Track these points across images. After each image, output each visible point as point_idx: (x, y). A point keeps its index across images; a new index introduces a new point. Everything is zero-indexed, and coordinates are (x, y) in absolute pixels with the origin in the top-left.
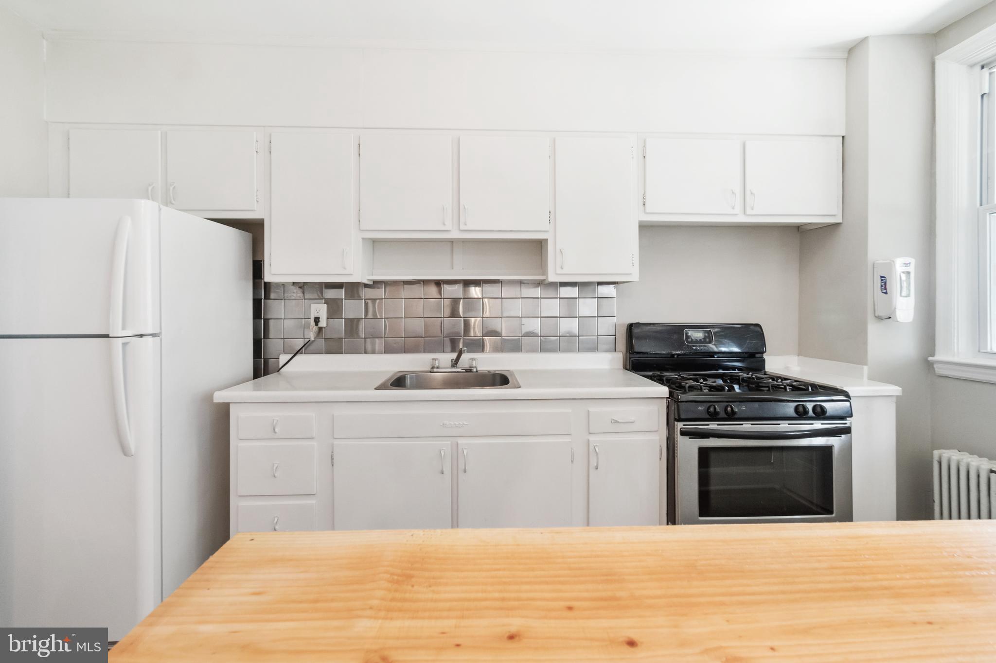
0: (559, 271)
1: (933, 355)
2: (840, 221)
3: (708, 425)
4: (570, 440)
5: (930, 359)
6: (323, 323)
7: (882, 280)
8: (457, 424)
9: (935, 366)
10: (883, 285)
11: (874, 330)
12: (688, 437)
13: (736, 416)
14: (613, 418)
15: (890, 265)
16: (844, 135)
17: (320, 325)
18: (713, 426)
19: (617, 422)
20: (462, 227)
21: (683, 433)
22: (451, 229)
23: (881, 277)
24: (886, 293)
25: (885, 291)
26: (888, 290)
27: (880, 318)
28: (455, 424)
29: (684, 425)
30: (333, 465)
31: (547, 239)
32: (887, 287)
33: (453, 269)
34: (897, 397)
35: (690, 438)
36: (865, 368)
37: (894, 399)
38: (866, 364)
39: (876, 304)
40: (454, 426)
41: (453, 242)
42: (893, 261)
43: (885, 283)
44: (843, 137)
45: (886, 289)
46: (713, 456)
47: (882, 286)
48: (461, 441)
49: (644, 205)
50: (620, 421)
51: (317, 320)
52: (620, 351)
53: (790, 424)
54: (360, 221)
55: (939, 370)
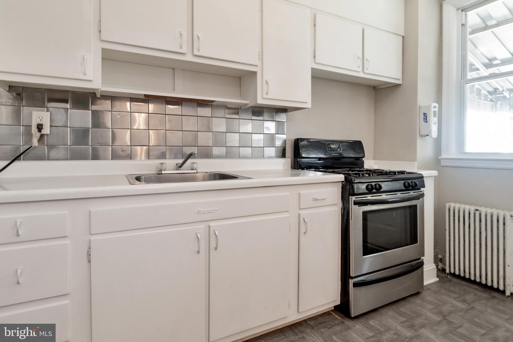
0: (265, 96)
1: (440, 156)
2: (401, 83)
3: (367, 197)
4: (289, 215)
5: (439, 157)
6: (46, 130)
7: (424, 115)
8: (210, 210)
9: (441, 161)
10: (425, 117)
11: (419, 141)
12: (357, 206)
13: (382, 190)
14: (314, 197)
15: (429, 107)
16: (403, 35)
17: (43, 132)
18: (369, 197)
19: (317, 200)
20: (196, 53)
21: (356, 203)
22: (186, 52)
23: (424, 113)
24: (427, 122)
25: (426, 121)
26: (428, 120)
27: (422, 136)
28: (208, 210)
29: (356, 198)
30: (89, 261)
31: (257, 72)
32: (428, 119)
33: (175, 91)
34: (435, 177)
35: (358, 206)
36: (416, 162)
37: (433, 178)
38: (416, 161)
39: (421, 128)
40: (207, 212)
41: (174, 69)
42: (431, 105)
43: (426, 117)
44: (403, 37)
45: (426, 120)
46: (369, 216)
47: (424, 118)
48: (212, 224)
49: (314, 57)
50: (319, 199)
51: (40, 127)
52: (289, 158)
53: (401, 194)
54: (100, 31)
55: (443, 163)
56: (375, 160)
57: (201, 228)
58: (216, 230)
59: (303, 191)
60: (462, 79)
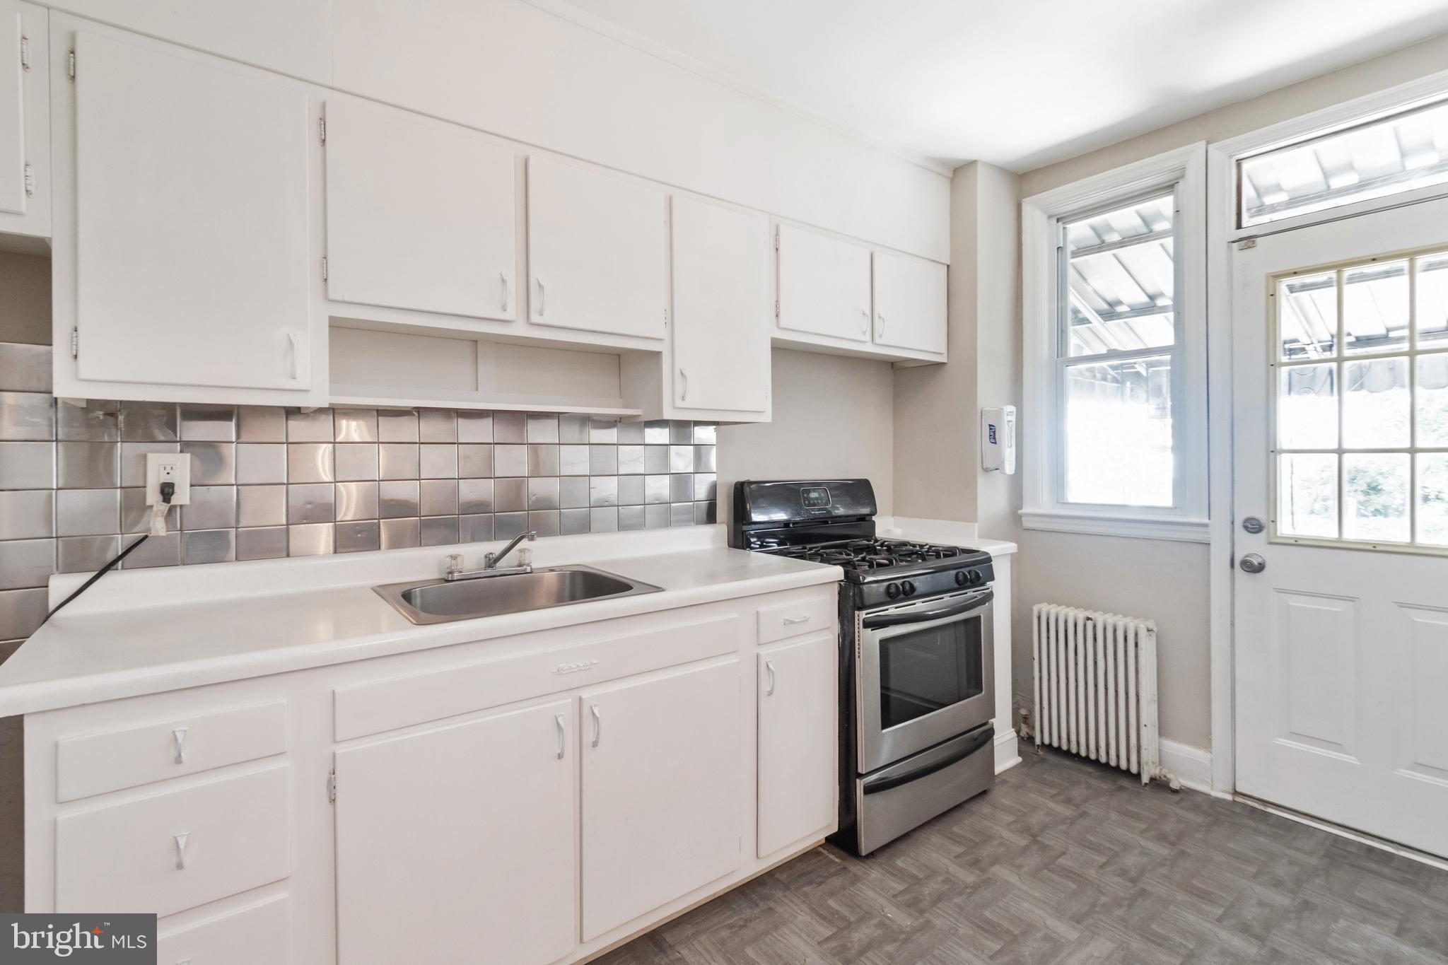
0: (679, 403)
1: (1021, 508)
2: (946, 361)
3: (887, 610)
4: (738, 660)
5: (1020, 512)
6: (182, 496)
7: (991, 429)
8: (581, 665)
9: (1023, 519)
10: (992, 434)
11: (982, 480)
12: (870, 629)
13: (915, 594)
14: (787, 618)
15: (999, 414)
16: (949, 263)
17: (175, 500)
18: (892, 610)
19: (792, 622)
20: (535, 318)
21: (868, 624)
22: (515, 319)
23: (990, 425)
24: (995, 443)
25: (993, 441)
26: (997, 440)
27: (986, 470)
28: (578, 666)
29: (867, 614)
30: (333, 801)
31: (661, 352)
32: (996, 437)
33: (477, 390)
34: (1012, 554)
35: (872, 630)
36: (976, 524)
37: (1009, 557)
38: (976, 522)
39: (984, 453)
40: (576, 670)
41: (476, 341)
42: (1002, 409)
43: (994, 432)
44: (948, 266)
45: (995, 438)
46: (892, 647)
47: (990, 435)
48: (586, 694)
49: (777, 316)
50: (796, 620)
51: (167, 491)
52: (723, 523)
53: (951, 597)
54: (326, 279)
55: (1027, 523)
56: (896, 517)
57: (563, 707)
58: (596, 706)
59: (764, 608)
60: (1060, 355)
